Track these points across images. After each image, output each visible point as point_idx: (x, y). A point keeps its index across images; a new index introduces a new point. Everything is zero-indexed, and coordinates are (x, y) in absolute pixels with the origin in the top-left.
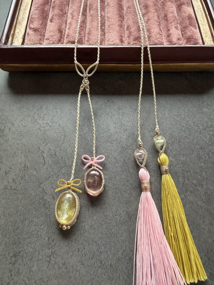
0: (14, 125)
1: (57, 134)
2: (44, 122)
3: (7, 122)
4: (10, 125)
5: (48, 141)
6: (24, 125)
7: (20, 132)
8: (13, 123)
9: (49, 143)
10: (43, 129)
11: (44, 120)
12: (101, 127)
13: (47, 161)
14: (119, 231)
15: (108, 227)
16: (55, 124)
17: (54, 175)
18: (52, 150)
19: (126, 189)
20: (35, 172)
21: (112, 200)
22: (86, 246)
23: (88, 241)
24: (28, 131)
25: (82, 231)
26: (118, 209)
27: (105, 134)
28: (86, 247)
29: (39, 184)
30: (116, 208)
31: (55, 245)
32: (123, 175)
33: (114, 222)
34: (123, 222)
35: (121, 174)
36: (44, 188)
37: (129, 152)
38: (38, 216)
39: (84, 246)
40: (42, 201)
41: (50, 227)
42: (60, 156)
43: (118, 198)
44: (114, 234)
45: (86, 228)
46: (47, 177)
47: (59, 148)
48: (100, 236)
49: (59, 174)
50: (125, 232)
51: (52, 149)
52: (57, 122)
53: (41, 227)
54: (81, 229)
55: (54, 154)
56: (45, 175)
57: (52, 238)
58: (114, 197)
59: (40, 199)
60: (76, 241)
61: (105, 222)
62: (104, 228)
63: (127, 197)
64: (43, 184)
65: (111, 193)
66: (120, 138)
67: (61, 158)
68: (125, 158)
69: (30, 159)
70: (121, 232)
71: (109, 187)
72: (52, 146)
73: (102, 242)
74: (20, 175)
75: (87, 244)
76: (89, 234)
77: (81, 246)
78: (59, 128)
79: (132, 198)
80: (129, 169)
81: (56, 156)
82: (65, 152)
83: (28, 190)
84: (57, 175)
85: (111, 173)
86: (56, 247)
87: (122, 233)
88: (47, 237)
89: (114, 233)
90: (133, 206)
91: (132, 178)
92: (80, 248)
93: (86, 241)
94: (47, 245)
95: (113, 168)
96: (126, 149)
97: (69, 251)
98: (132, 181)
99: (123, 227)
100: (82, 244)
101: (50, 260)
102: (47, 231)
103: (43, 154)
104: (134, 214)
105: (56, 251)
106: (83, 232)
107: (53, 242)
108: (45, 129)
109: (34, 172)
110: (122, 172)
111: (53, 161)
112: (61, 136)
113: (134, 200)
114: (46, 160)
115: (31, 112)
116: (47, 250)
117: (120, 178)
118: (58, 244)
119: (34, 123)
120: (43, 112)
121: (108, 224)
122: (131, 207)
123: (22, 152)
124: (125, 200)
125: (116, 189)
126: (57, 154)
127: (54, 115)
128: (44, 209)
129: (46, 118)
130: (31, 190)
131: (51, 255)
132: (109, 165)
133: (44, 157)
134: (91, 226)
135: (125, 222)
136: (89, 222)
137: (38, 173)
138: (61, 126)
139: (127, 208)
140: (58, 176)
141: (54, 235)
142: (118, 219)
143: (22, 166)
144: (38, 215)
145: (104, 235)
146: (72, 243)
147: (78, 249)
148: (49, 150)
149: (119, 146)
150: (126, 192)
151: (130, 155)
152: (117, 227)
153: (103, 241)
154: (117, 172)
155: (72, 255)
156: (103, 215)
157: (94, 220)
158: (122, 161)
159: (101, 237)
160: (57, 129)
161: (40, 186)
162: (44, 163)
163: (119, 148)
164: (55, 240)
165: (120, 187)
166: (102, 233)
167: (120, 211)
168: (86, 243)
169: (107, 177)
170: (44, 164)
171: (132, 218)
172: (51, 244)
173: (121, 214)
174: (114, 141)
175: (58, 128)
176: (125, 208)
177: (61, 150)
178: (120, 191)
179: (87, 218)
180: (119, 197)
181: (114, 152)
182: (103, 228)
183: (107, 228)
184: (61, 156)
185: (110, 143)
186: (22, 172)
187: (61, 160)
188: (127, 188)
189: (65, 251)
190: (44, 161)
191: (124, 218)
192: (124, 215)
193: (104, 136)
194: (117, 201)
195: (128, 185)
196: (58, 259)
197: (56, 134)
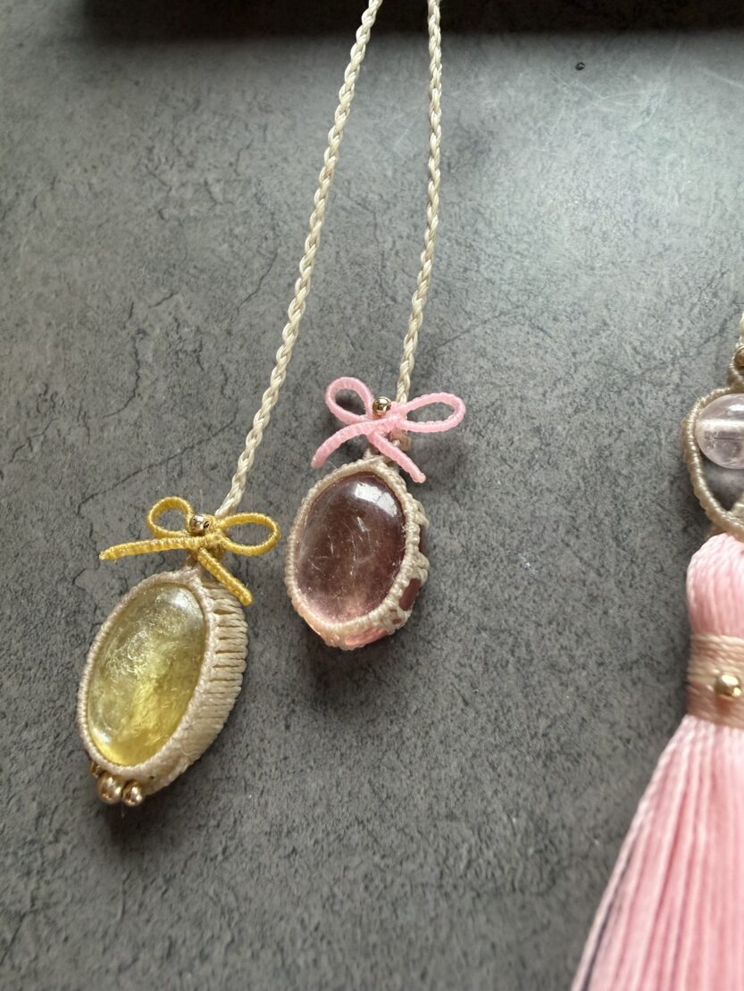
0: (56, 185)
1: (237, 244)
2: (193, 176)
3: (33, 170)
4: (40, 186)
5: (181, 280)
6: (98, 188)
7: (71, 223)
8: (55, 178)
9: (184, 287)
10: (175, 212)
11: (190, 166)
12: (489, 224)
13: (149, 383)
14: (449, 938)
15: (383, 880)
16: (239, 190)
17: (161, 464)
18: (186, 330)
19: (572, 658)
20: (78, 429)
21: (453, 705)
22: (217, 945)
23: (236, 916)
24: (105, 218)
25: (215, 840)
26: (476, 779)
27: (510, 265)
28: (218, 952)
29: (77, 498)
30: (467, 766)
31: (60, 865)
32: (568, 551)
33: (431, 859)
34: (491, 885)
35: (553, 547)
36: (96, 528)
37: (650, 401)
38: (30, 669)
39: (205, 939)
40: (65, 593)
41: (65, 753)
42: (219, 368)
43: (496, 705)
44: (410, 943)
45: (246, 828)
46: (124, 470)
47: (225, 325)
48: (317, 916)
49: (186, 463)
50: (492, 965)
51: (190, 323)
52: (254, 180)
53: (25, 735)
54: (218, 826)
55: (190, 348)
56: (120, 457)
57: (56, 816)
58: (473, 686)
59: (63, 579)
60: (171, 892)
61: (370, 833)
62: (350, 875)
63: (563, 711)
64: (97, 502)
65: (454, 651)
66: (607, 306)
67: (222, 377)
68: (607, 441)
69: (76, 357)
70: (458, 952)
71: (451, 609)
72: (194, 306)
73: (315, 961)
74: (12, 434)
75: (227, 938)
76: (252, 873)
77: (188, 933)
78: (251, 217)
79: (603, 731)
80: (626, 524)
81: (198, 362)
82: (248, 349)
83: (25, 517)
84: (178, 468)
85: (488, 520)
86: (60, 877)
87: (463, 961)
88: (34, 799)
89: (412, 935)
90: (590, 790)
91: (630, 592)
92: (180, 941)
93: (223, 913)
94: (22, 848)
95: (513, 491)
96: (631, 378)
97: (116, 935)
98: (628, 615)
99: (482, 919)
100: (198, 923)
101: (13, 939)
102: (47, 768)
103: (137, 345)
104: (586, 857)
105: (56, 904)
106: (220, 849)
107: (56, 840)
108: (183, 216)
109: (73, 432)
110: (568, 532)
111: (177, 390)
112: (254, 257)
113: (614, 749)
114: (147, 377)
115: (146, 127)
116: (13, 877)
117: (544, 570)
118: (74, 865)
119: (144, 183)
120: (197, 129)
121: (383, 857)
122: (576, 794)
123: (53, 322)
124: (545, 735)
125: (495, 633)
126: (204, 354)
127: (247, 143)
128: (64, 642)
129: (206, 159)
130: (35, 519)
131: (24, 915)
132: (488, 470)
133: (138, 362)
134: (277, 832)
135: (508, 886)
136: (271, 799)
137: (91, 441)
138: (263, 205)
139: (542, 792)
140: (181, 474)
141: (70, 801)
142: (464, 851)
143: (33, 389)
144: (30, 664)
145: (338, 922)
146: (145, 888)
147: (167, 944)
148: (176, 324)
149: (586, 357)
150: (564, 678)
151: (657, 428)
152: (443, 904)
153: (324, 961)
154: (532, 523)
155: (129, 966)
156: (367, 785)
157: (305, 800)
158: (587, 454)
159: (316, 929)
160: (240, 220)
161: (83, 509)
162: (134, 391)
163: (581, 368)
164: (66, 833)
165: (529, 631)
166: (329, 902)
167: (489, 793)
168: (225, 926)
169: (456, 543)
170: (130, 399)
171: (567, 879)
172: (42, 849)
173: (493, 817)
174: (555, 319)
175: (246, 212)
176: (528, 790)
177: (229, 333)
178: (519, 661)
179: (265, 769)
180: (508, 695)
181: (541, 390)
182: (346, 868)
183: (372, 880)
184: (223, 369)
185: (526, 328)
186: (24, 419)
187: (218, 390)
188: (578, 653)
189: (100, 922)
190: (133, 378)
191: (509, 861)
192: (508, 833)
193: (497, 278)
194: (482, 720)
195: (586, 632)
196: (51, 953)
197: (232, 246)
